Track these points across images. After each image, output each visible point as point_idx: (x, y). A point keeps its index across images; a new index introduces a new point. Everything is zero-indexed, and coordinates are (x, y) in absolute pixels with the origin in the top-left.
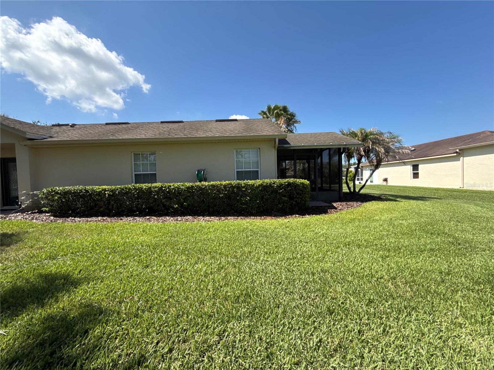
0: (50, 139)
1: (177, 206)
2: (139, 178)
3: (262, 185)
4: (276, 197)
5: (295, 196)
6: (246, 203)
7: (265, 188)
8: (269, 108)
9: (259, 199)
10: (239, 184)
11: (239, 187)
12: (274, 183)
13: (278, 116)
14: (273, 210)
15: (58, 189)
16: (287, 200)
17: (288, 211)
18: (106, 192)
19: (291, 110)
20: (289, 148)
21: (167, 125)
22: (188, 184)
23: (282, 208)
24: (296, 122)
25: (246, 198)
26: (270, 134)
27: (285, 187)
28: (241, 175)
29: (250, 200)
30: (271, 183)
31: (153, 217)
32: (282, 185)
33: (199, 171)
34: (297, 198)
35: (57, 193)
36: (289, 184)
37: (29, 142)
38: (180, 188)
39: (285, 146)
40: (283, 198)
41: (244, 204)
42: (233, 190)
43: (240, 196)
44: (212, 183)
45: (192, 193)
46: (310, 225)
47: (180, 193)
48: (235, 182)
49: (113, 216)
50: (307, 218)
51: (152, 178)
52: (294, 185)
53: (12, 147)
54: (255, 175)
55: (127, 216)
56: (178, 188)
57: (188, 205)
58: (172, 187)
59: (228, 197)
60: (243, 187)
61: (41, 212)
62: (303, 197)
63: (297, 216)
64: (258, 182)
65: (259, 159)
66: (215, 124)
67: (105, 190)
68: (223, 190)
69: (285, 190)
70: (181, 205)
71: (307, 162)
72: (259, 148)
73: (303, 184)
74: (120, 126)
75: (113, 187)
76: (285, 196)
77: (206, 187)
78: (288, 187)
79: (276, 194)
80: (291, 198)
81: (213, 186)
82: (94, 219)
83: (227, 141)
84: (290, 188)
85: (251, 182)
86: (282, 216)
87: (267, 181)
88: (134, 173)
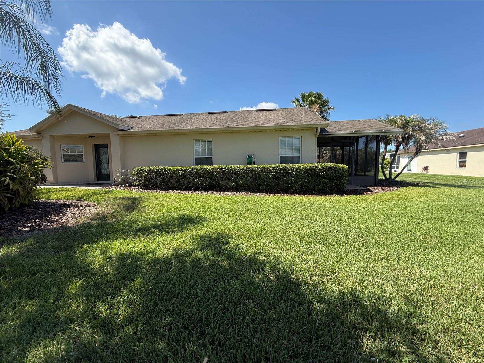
0: (133, 130)
1: (234, 183)
2: (199, 161)
3: (306, 168)
4: (317, 179)
5: (334, 179)
6: (291, 183)
7: (308, 171)
8: (303, 97)
9: (302, 180)
10: (286, 167)
11: (285, 169)
12: (316, 167)
13: (312, 103)
14: (314, 190)
15: (145, 168)
16: (327, 182)
17: (327, 191)
18: (180, 171)
19: (325, 96)
20: (328, 136)
22: (243, 167)
23: (322, 188)
24: (330, 109)
25: (292, 179)
26: (313, 123)
27: (326, 170)
28: (283, 160)
29: (295, 181)
30: (314, 166)
31: (215, 192)
32: (324, 168)
33: (249, 156)
34: (336, 180)
35: (145, 171)
36: (330, 168)
37: (121, 132)
38: (237, 169)
39: (324, 134)
40: (324, 180)
41: (289, 184)
42: (281, 173)
43: (286, 177)
44: (262, 166)
45: (246, 173)
46: (350, 202)
47: (236, 174)
48: (282, 166)
49: (184, 190)
50: (345, 197)
51: (209, 161)
52: (334, 168)
53: (108, 136)
54: (297, 160)
55: (195, 190)
56: (236, 170)
57: (242, 183)
58: (231, 168)
59: (276, 177)
60: (290, 170)
61: (130, 185)
62: (341, 180)
63: (336, 195)
64: (302, 166)
65: (301, 146)
66: (257, 114)
67: (179, 170)
68: (272, 171)
69: (326, 172)
70: (237, 183)
71: (341, 148)
72: (301, 136)
73: (342, 168)
75: (185, 168)
76: (325, 178)
77: (258, 169)
78: (329, 171)
79: (318, 176)
80: (330, 180)
81: (264, 168)
83: (274, 130)
84: (330, 171)
85: (296, 166)
86: (322, 195)
87: (311, 165)
88: (195, 157)
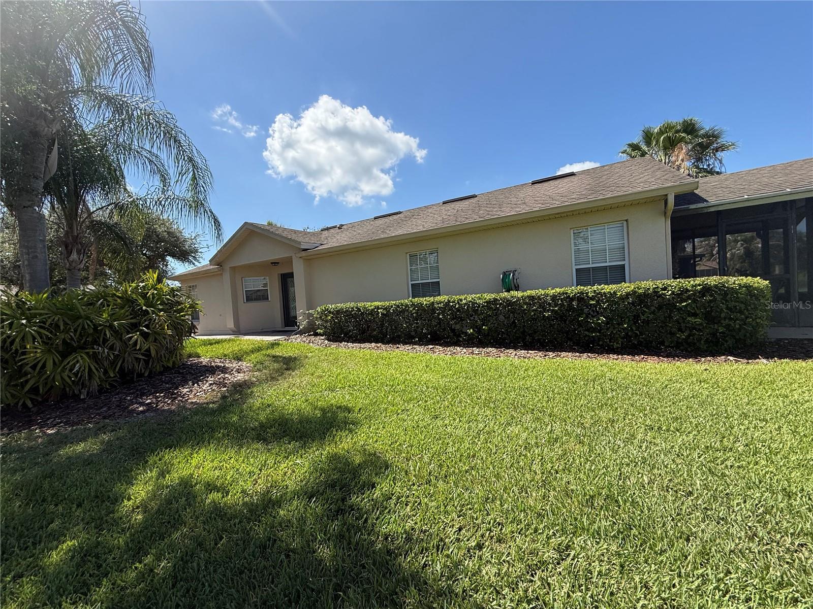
0: (320, 248)
1: (471, 331)
2: (418, 290)
3: (635, 292)
4: (670, 317)
5: (723, 315)
6: (599, 328)
7: (642, 299)
8: (648, 137)
9: (627, 321)
10: (582, 293)
11: (581, 299)
12: (665, 289)
13: (671, 145)
14: (662, 343)
15: (331, 307)
16: (701, 324)
17: (703, 346)
18: (379, 311)
19: (706, 124)
20: (706, 210)
21: (453, 205)
22: (489, 296)
23: (686, 340)
24: (722, 148)
25: (599, 319)
26: (653, 188)
27: (694, 294)
28: (584, 276)
29: (607, 323)
30: (658, 287)
31: (437, 347)
32: (687, 290)
33: (506, 275)
34: (731, 319)
35: (330, 312)
36: (707, 289)
37: (304, 254)
38: (476, 303)
39: (692, 207)
40: (689, 319)
41: (594, 330)
42: (570, 305)
43: (584, 316)
44: (529, 293)
45: (495, 310)
46: (773, 382)
47: (476, 311)
48: (573, 290)
49: (388, 343)
50: (762, 365)
51: (434, 288)
52: (720, 290)
53: (289, 261)
54: (618, 274)
55: (405, 343)
56: (473, 303)
57: (490, 329)
58: (464, 302)
59: (560, 316)
60: (592, 298)
61: (316, 334)
62: (747, 317)
63: (731, 358)
64: (626, 287)
65: (626, 242)
66: (530, 190)
67: (378, 308)
68: (550, 304)
69: (694, 301)
70: (479, 330)
71: (759, 236)
72: (627, 221)
73: (748, 287)
74: (391, 218)
75: (387, 303)
76: (695, 315)
77: (518, 299)
78: (704, 295)
79: (671, 311)
80: (710, 318)
81: (532, 298)
82: (367, 345)
83: (557, 216)
84: (708, 298)
85: (608, 288)
86: (687, 357)
87: (648, 285)
88: (410, 283)
